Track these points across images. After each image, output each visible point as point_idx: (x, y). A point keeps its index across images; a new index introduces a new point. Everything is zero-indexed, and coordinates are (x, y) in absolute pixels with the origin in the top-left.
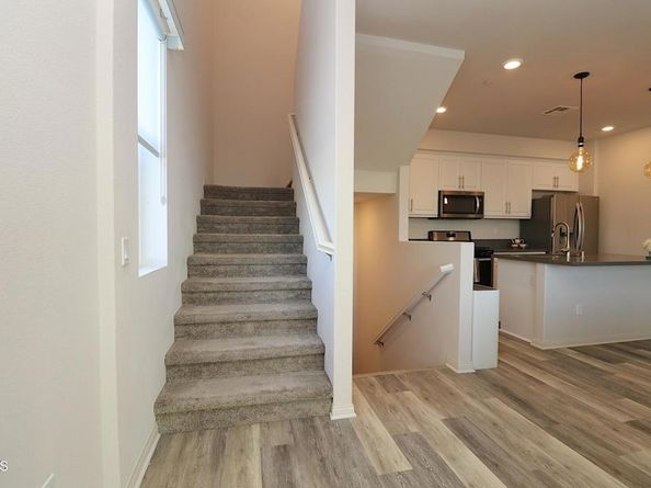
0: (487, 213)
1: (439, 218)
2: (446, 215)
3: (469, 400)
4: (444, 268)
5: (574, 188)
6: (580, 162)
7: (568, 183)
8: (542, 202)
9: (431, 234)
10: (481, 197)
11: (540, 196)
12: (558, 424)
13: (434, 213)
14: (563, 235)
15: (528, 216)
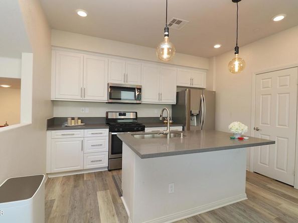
2: (111, 101)
5: (203, 86)
8: (181, 93)
9: (107, 114)
10: (140, 90)
11: (180, 90)
13: (105, 99)
14: (193, 115)
15: (174, 102)
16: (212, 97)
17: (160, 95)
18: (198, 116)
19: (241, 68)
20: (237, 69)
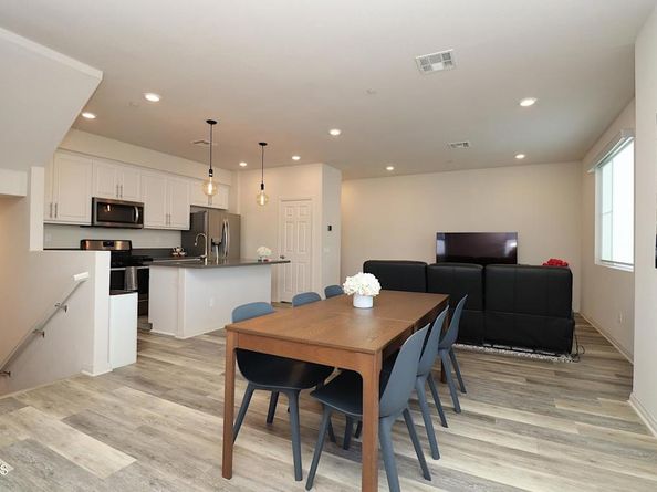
0: (147, 223)
1: (93, 226)
2: (99, 224)
3: (97, 396)
4: (78, 277)
5: (224, 206)
6: (210, 188)
7: (221, 202)
8: (197, 217)
9: (83, 243)
10: (141, 208)
11: (195, 211)
12: (170, 389)
13: (88, 221)
14: (213, 244)
15: (187, 227)
16: (237, 221)
17: (168, 216)
18: (221, 245)
19: (265, 202)
20: (262, 203)
